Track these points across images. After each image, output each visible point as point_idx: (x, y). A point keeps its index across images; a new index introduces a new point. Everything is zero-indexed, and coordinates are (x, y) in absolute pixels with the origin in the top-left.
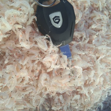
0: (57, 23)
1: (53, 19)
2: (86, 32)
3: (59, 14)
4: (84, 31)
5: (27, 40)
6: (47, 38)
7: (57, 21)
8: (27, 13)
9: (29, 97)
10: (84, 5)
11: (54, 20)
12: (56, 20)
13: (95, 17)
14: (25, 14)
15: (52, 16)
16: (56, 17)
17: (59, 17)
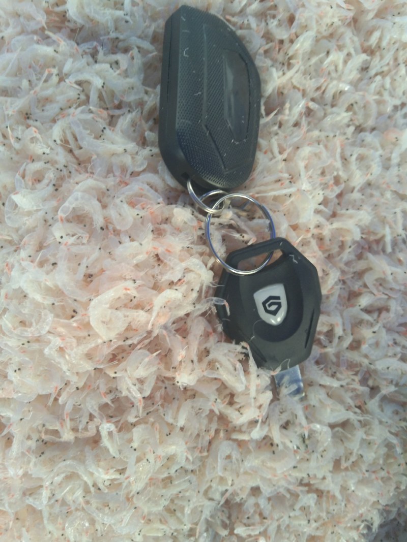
0: (274, 313)
1: (264, 303)
2: (342, 315)
3: (278, 290)
4: (338, 314)
5: (192, 361)
6: (244, 351)
7: (273, 308)
8: (197, 288)
9: (176, 502)
10: (341, 239)
11: (267, 305)
12: (270, 305)
13: (369, 269)
14: (192, 290)
15: (260, 296)
16: (271, 298)
17: (278, 298)
